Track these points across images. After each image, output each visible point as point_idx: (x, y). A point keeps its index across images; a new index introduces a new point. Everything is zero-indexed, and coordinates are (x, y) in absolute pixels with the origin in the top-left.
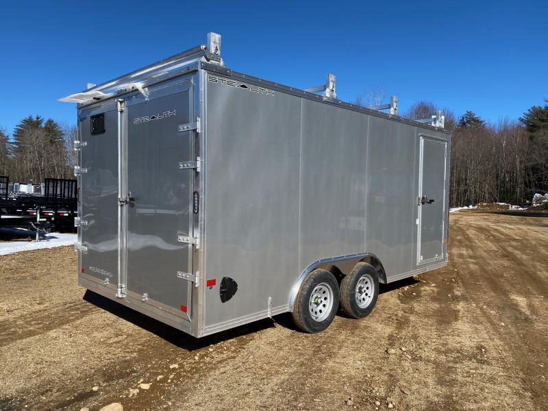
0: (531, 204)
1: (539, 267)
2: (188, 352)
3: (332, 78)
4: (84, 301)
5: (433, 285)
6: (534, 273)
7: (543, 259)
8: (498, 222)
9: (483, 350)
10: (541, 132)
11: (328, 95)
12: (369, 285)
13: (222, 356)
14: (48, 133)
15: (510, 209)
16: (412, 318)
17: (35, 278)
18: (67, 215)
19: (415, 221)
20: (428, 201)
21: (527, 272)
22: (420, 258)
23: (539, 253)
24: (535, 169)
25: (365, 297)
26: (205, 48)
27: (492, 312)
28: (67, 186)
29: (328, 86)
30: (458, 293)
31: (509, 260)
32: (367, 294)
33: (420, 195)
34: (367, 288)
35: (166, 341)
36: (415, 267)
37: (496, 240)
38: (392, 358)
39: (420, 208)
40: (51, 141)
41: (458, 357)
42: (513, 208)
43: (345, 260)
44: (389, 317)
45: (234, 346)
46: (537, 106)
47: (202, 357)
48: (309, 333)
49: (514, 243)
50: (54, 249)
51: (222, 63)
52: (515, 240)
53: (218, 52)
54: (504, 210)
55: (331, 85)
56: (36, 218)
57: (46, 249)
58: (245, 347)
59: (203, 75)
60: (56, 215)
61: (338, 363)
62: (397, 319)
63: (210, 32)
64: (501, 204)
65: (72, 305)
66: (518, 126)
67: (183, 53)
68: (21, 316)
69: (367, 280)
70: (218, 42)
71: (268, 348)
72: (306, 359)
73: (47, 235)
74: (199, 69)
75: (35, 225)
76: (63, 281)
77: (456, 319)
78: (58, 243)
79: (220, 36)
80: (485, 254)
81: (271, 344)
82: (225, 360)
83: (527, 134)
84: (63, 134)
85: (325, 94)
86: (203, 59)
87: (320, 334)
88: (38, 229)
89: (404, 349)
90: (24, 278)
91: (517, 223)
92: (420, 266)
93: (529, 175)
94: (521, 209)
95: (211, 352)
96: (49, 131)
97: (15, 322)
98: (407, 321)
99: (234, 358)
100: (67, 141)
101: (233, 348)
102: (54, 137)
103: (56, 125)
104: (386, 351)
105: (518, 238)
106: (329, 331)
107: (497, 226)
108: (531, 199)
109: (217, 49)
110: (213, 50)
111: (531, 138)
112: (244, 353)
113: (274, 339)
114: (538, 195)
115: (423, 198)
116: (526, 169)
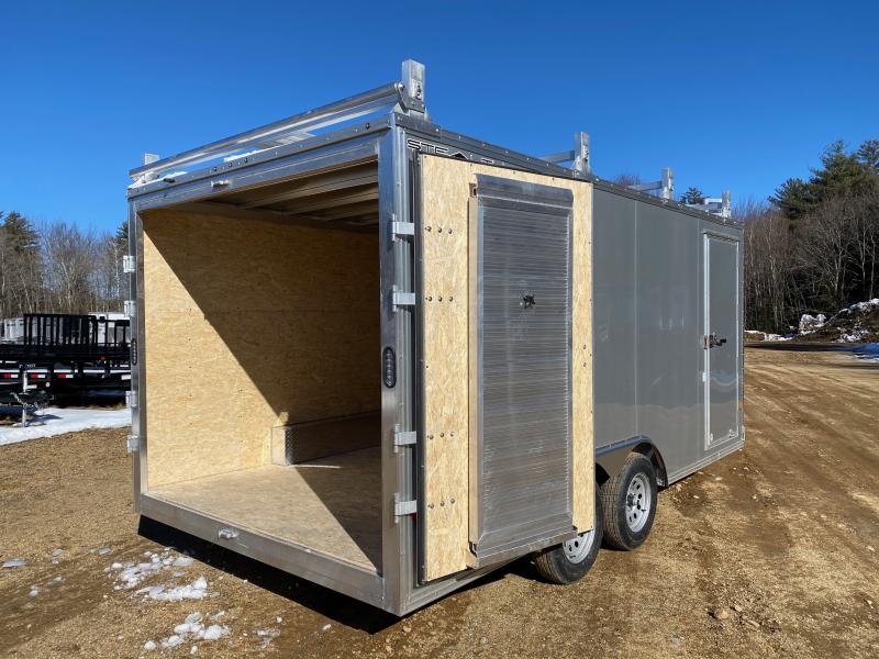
0: (796, 332)
1: (865, 439)
2: (367, 637)
3: (584, 138)
4: (141, 538)
5: (718, 479)
6: (864, 450)
7: (864, 425)
8: (757, 362)
9: (870, 602)
10: (807, 219)
11: (579, 168)
12: (642, 491)
13: (430, 641)
14: (11, 236)
15: (766, 340)
16: (718, 544)
17: (39, 497)
18: (71, 376)
19: (701, 376)
20: (718, 341)
21: (851, 449)
22: (709, 437)
23: (850, 413)
24: (800, 277)
25: (637, 512)
26: (402, 89)
27: (840, 526)
28: (48, 323)
29: (579, 153)
30: (766, 492)
31: (812, 428)
32: (639, 507)
33: (707, 332)
34: (640, 496)
35: (320, 615)
36: (703, 454)
37: (774, 394)
38: (728, 628)
39: (707, 353)
40: (17, 249)
41: (836, 619)
42: (771, 338)
43: (611, 451)
44: (680, 544)
45: (444, 618)
46: (794, 178)
47: (397, 645)
48: (561, 584)
49: (802, 398)
50: (57, 438)
51: (426, 115)
52: (801, 392)
53: (421, 96)
54: (757, 342)
55: (584, 150)
56: (21, 385)
57: (43, 439)
58: (464, 618)
59: (399, 135)
60: (52, 377)
61: (641, 644)
62: (694, 548)
63: (407, 59)
64: (752, 332)
65: (122, 547)
66: (769, 210)
67: (354, 97)
68: (36, 576)
69: (640, 482)
70: (420, 77)
71: (503, 619)
72: (580, 639)
73: (39, 413)
74: (393, 127)
75: (20, 397)
76: (89, 499)
77: (792, 544)
78: (62, 427)
79: (423, 66)
80: (768, 419)
81: (504, 609)
82: (441, 650)
83: (787, 222)
84: (36, 237)
85: (574, 166)
86: (398, 108)
87: (581, 585)
88: (25, 404)
89: (739, 609)
90: (18, 498)
91: (786, 363)
92: (711, 451)
93: (791, 287)
94: (782, 339)
95: (409, 634)
96: (13, 233)
97: (27, 589)
98: (713, 551)
99: (454, 643)
100: (44, 247)
101: (444, 624)
102: (22, 241)
103: (23, 221)
104: (711, 614)
105: (804, 389)
106: (594, 578)
107: (762, 369)
108: (796, 322)
109: (419, 91)
110: (413, 92)
111: (791, 228)
112: (467, 633)
113: (506, 600)
114: (807, 317)
115: (711, 336)
116: (787, 276)
